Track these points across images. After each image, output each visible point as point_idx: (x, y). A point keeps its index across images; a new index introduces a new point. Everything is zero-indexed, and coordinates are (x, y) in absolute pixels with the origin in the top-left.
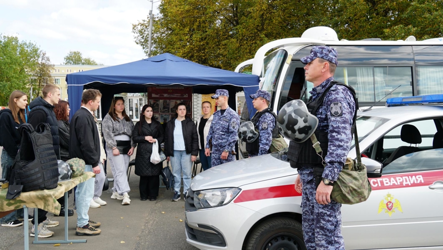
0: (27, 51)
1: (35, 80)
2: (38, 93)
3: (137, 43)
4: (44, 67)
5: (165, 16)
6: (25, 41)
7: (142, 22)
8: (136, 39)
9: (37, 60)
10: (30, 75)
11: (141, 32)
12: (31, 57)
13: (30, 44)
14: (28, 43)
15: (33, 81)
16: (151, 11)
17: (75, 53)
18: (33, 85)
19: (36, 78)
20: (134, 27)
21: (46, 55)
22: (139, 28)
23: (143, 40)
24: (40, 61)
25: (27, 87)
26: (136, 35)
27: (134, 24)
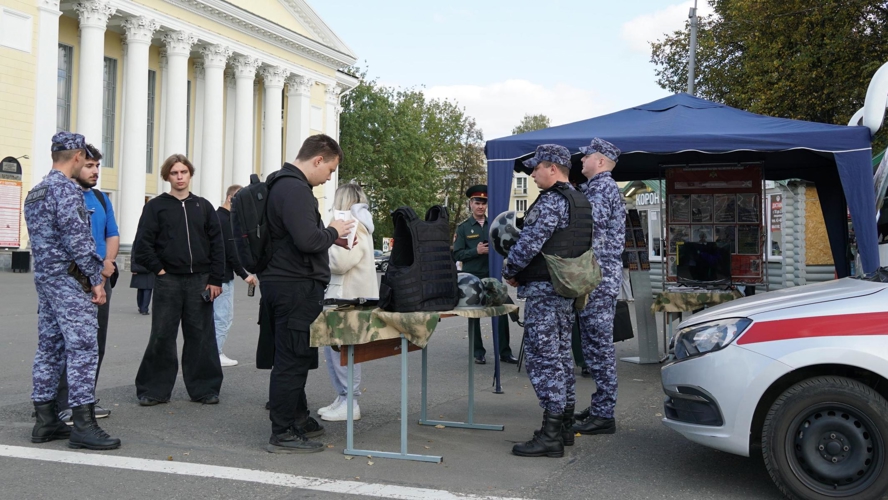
0: (440, 119)
1: (454, 180)
2: (460, 209)
3: (664, 86)
4: (472, 152)
5: (727, 17)
6: (436, 99)
7: (674, 37)
8: (660, 77)
9: (458, 138)
10: (445, 172)
11: (670, 60)
12: (448, 134)
13: (446, 105)
14: (441, 104)
15: (449, 184)
16: (693, 10)
17: (535, 118)
18: (449, 192)
19: (456, 177)
20: (657, 49)
21: (476, 128)
22: (668, 50)
23: (676, 79)
24: (463, 140)
25: (438, 196)
26: (660, 68)
27: (657, 43)
